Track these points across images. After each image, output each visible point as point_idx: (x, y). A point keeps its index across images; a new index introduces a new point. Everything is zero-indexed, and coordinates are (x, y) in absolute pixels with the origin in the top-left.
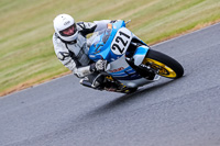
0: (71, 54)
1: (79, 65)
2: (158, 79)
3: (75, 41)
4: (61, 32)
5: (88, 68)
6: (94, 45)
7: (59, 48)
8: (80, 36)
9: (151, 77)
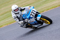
0: (17, 17)
1: (20, 21)
2: (44, 24)
3: (18, 13)
4: (14, 10)
5: (23, 21)
6: (24, 14)
7: (14, 15)
8: (20, 12)
9: (42, 24)
